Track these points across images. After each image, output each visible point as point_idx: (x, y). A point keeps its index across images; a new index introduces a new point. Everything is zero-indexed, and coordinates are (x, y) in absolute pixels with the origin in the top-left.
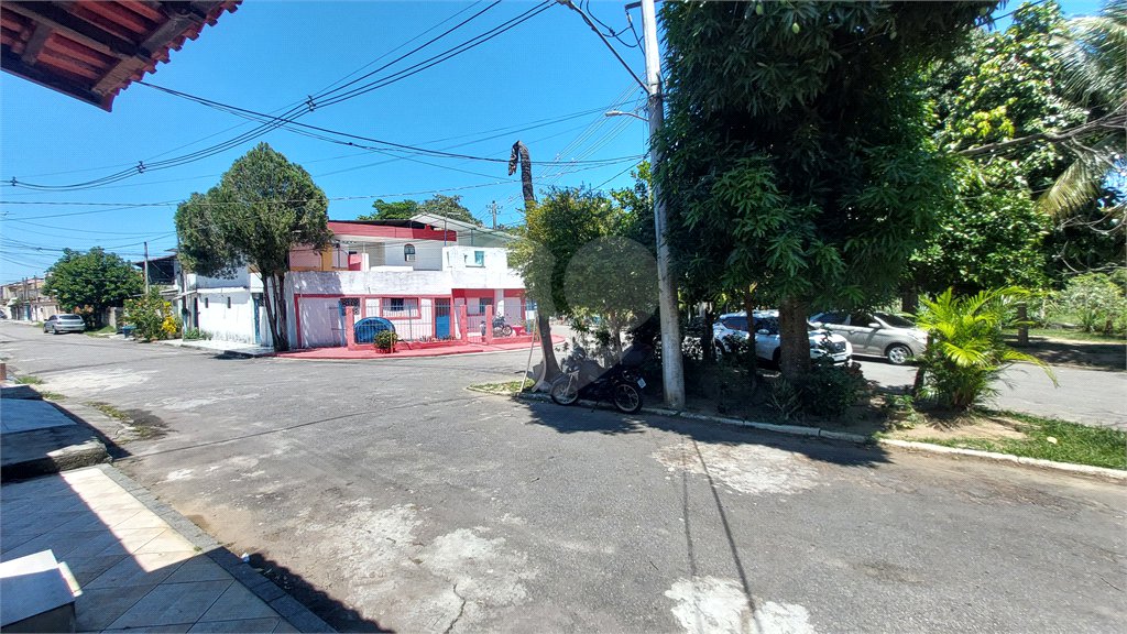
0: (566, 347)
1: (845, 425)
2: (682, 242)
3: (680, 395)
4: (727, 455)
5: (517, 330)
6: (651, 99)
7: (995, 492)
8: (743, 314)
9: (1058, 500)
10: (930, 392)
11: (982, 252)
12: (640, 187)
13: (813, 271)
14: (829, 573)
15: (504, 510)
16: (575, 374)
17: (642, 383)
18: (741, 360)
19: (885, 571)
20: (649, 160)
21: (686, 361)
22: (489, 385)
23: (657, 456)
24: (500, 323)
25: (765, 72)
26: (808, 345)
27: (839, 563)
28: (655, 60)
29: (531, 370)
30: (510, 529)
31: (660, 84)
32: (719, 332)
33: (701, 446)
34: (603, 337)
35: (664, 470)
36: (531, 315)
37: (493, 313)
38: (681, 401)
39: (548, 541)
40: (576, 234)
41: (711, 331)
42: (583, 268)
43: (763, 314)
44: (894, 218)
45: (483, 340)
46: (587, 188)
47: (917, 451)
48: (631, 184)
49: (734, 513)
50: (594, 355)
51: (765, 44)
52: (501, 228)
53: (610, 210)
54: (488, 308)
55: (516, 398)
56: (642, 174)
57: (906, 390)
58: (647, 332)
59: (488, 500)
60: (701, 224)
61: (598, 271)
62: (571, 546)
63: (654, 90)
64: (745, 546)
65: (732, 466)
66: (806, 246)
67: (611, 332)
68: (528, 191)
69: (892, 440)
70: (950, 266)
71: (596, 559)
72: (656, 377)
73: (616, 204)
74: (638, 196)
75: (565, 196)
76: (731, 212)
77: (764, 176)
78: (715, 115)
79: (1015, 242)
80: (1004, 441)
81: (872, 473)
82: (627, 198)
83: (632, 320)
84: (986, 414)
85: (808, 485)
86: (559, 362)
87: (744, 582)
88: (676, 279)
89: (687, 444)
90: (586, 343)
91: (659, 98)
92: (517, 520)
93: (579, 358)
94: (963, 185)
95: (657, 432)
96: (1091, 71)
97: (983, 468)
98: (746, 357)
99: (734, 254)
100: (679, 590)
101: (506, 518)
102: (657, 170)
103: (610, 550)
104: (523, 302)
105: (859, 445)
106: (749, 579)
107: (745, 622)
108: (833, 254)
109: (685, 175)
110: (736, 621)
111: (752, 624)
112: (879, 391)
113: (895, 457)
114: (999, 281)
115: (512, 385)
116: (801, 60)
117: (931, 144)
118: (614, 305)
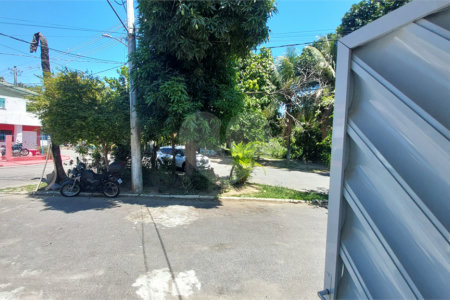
0: (71, 163)
1: (208, 193)
2: (144, 110)
3: (140, 186)
4: (162, 212)
5: (34, 153)
6: (129, 35)
7: (252, 210)
8: (170, 147)
9: (266, 211)
10: (235, 178)
11: (250, 128)
12: (122, 79)
13: (199, 131)
14: (203, 253)
15: (23, 268)
16: (78, 178)
17: (120, 181)
18: (169, 168)
19: (221, 246)
20: (127, 66)
21: (144, 169)
22: (8, 189)
23: (128, 218)
24: (19, 147)
25: (183, 40)
26: (195, 161)
27: (206, 248)
28: (132, 17)
29: (45, 177)
30: (28, 279)
31: (134, 30)
32: (159, 155)
33: (151, 209)
34: (97, 157)
35: (132, 224)
36: (45, 143)
37: (13, 140)
38: (141, 189)
39: (57, 279)
40: (80, 97)
41: (155, 154)
42: (85, 118)
43: (178, 147)
44: (226, 113)
45: (3, 158)
46: (90, 73)
47: (230, 200)
48: (117, 76)
49: (165, 238)
50: (90, 167)
51: (184, 29)
52: (20, 85)
53: (104, 88)
54: (8, 137)
55: (32, 195)
56: (123, 73)
57: (228, 178)
58: (123, 154)
59: (8, 266)
60: (153, 104)
61: (95, 120)
62: (75, 277)
63: (131, 31)
64: (170, 251)
65: (164, 216)
66: (197, 119)
67: (102, 154)
68: (46, 66)
69: (223, 197)
70: (241, 132)
71: (93, 280)
72: (128, 177)
73: (107, 85)
74: (121, 83)
75: (74, 75)
76: (168, 101)
77: (182, 86)
78: (162, 54)
79: (258, 127)
80: (254, 193)
81: (216, 210)
82: (113, 83)
83: (114, 148)
84: (249, 184)
85: (195, 219)
86: (66, 171)
87: (170, 268)
88: (140, 128)
89: (143, 209)
90: (85, 160)
91: (133, 36)
92: (34, 273)
93: (81, 169)
94: (246, 105)
95: (128, 205)
96: (277, 74)
97: (249, 203)
98: (170, 167)
99: (168, 120)
100: (140, 281)
101: (25, 273)
102: (132, 73)
103: (101, 273)
104: (38, 134)
105: (212, 200)
106: (172, 265)
107: (170, 285)
108: (207, 124)
109: (146, 79)
110: (167, 286)
111: (173, 285)
112: (219, 179)
113: (224, 203)
114: (254, 139)
115: (29, 187)
116: (198, 41)
117: (237, 87)
118: (103, 140)
